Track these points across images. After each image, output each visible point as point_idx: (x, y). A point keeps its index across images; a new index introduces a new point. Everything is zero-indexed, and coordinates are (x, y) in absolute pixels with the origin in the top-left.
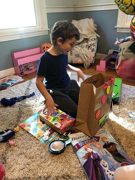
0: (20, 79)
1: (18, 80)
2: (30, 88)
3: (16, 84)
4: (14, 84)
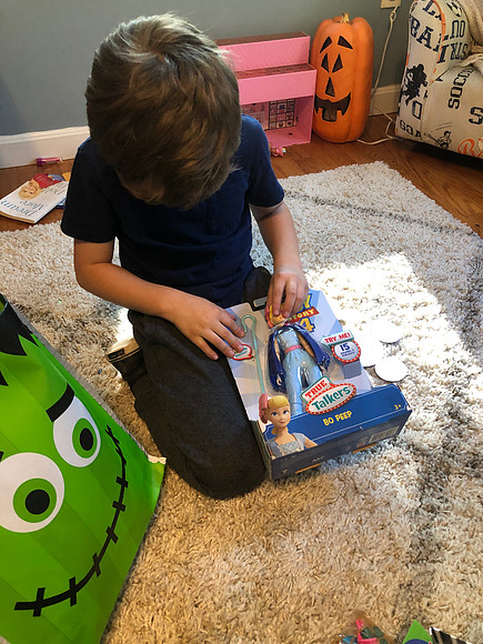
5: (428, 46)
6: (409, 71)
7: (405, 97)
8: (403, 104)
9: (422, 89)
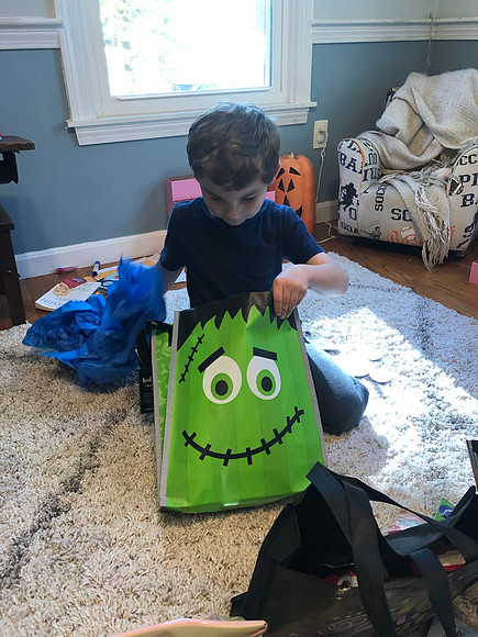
5: (354, 170)
6: (343, 188)
7: (342, 206)
8: (341, 211)
9: (355, 200)
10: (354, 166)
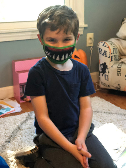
0: (17, 107)
1: (12, 109)
2: (24, 127)
3: (5, 116)
4: (2, 115)
5: (106, 56)
6: (101, 65)
8: (101, 76)
9: (107, 70)
10: (106, 54)
